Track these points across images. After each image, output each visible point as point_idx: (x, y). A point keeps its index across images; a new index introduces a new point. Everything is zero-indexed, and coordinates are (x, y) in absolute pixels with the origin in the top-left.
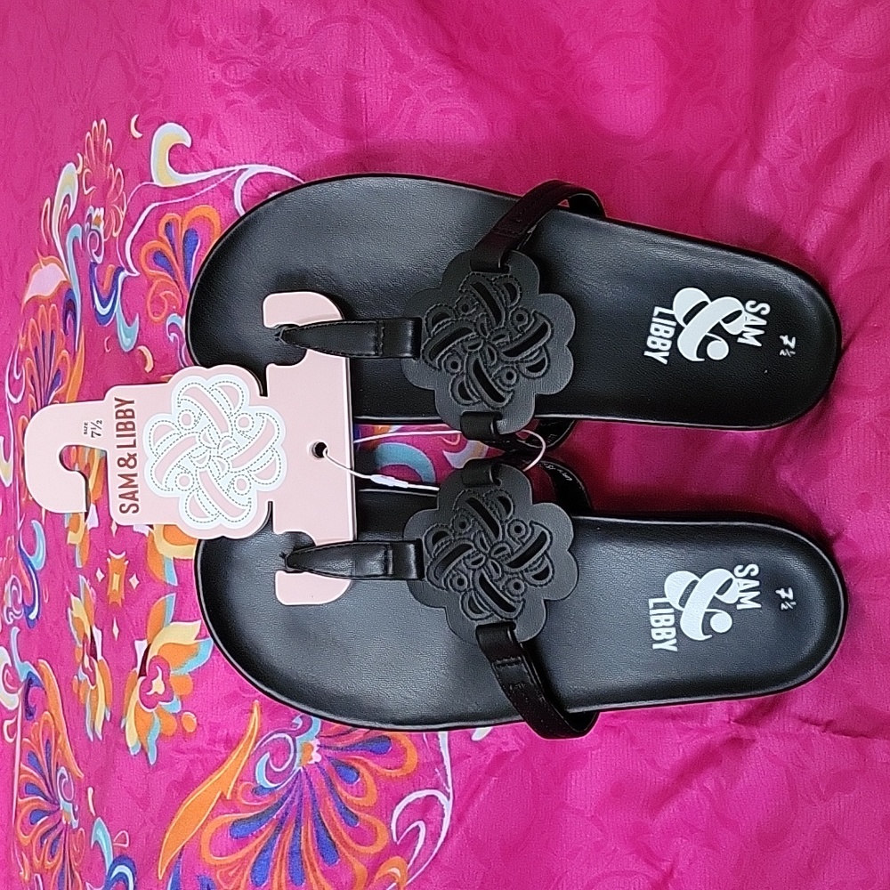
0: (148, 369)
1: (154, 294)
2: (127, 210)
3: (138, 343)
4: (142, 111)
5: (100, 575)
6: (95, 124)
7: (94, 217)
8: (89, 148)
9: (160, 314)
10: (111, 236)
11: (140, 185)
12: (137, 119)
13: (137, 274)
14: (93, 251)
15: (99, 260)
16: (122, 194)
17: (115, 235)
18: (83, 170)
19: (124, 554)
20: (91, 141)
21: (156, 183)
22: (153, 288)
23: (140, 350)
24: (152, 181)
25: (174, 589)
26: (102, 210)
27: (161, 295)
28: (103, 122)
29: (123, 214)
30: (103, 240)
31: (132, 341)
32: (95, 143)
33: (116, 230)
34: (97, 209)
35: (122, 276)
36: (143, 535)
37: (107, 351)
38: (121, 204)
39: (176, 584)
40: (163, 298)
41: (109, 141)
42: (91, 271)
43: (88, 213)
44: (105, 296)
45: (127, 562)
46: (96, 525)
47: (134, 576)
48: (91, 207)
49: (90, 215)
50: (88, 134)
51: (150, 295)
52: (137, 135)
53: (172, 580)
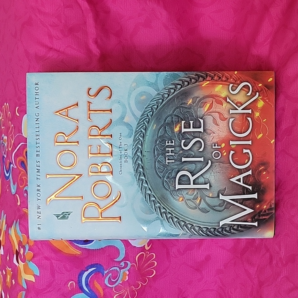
0: (19, 204)
1: (21, 177)
2: (14, 141)
3: (16, 193)
4: (20, 106)
5: (4, 273)
6: (5, 104)
7: (4, 139)
8: (4, 112)
9: (22, 185)
10: (8, 149)
11: (18, 134)
12: (18, 108)
13: (16, 167)
14: (4, 152)
15: (5, 156)
16: (13, 135)
17: (10, 149)
18: (2, 119)
19: (11, 269)
20: (4, 109)
21: (23, 135)
22: (21, 174)
23: (16, 196)
24: (22, 134)
25: (25, 290)
26: (7, 137)
27: (23, 178)
28: (8, 104)
29: (13, 142)
30: (6, 150)
31: (15, 191)
32: (5, 110)
33: (10, 148)
34: (5, 136)
35: (12, 165)
36: (16, 266)
37: (8, 190)
38: (12, 138)
39: (26, 288)
40: (24, 179)
41: (9, 112)
42: (3, 159)
43: (2, 137)
44: (7, 170)
45: (12, 273)
46: (3, 254)
47: (14, 280)
48: (3, 134)
49: (3, 137)
50: (3, 106)
51: (20, 176)
52: (18, 115)
53: (25, 286)
